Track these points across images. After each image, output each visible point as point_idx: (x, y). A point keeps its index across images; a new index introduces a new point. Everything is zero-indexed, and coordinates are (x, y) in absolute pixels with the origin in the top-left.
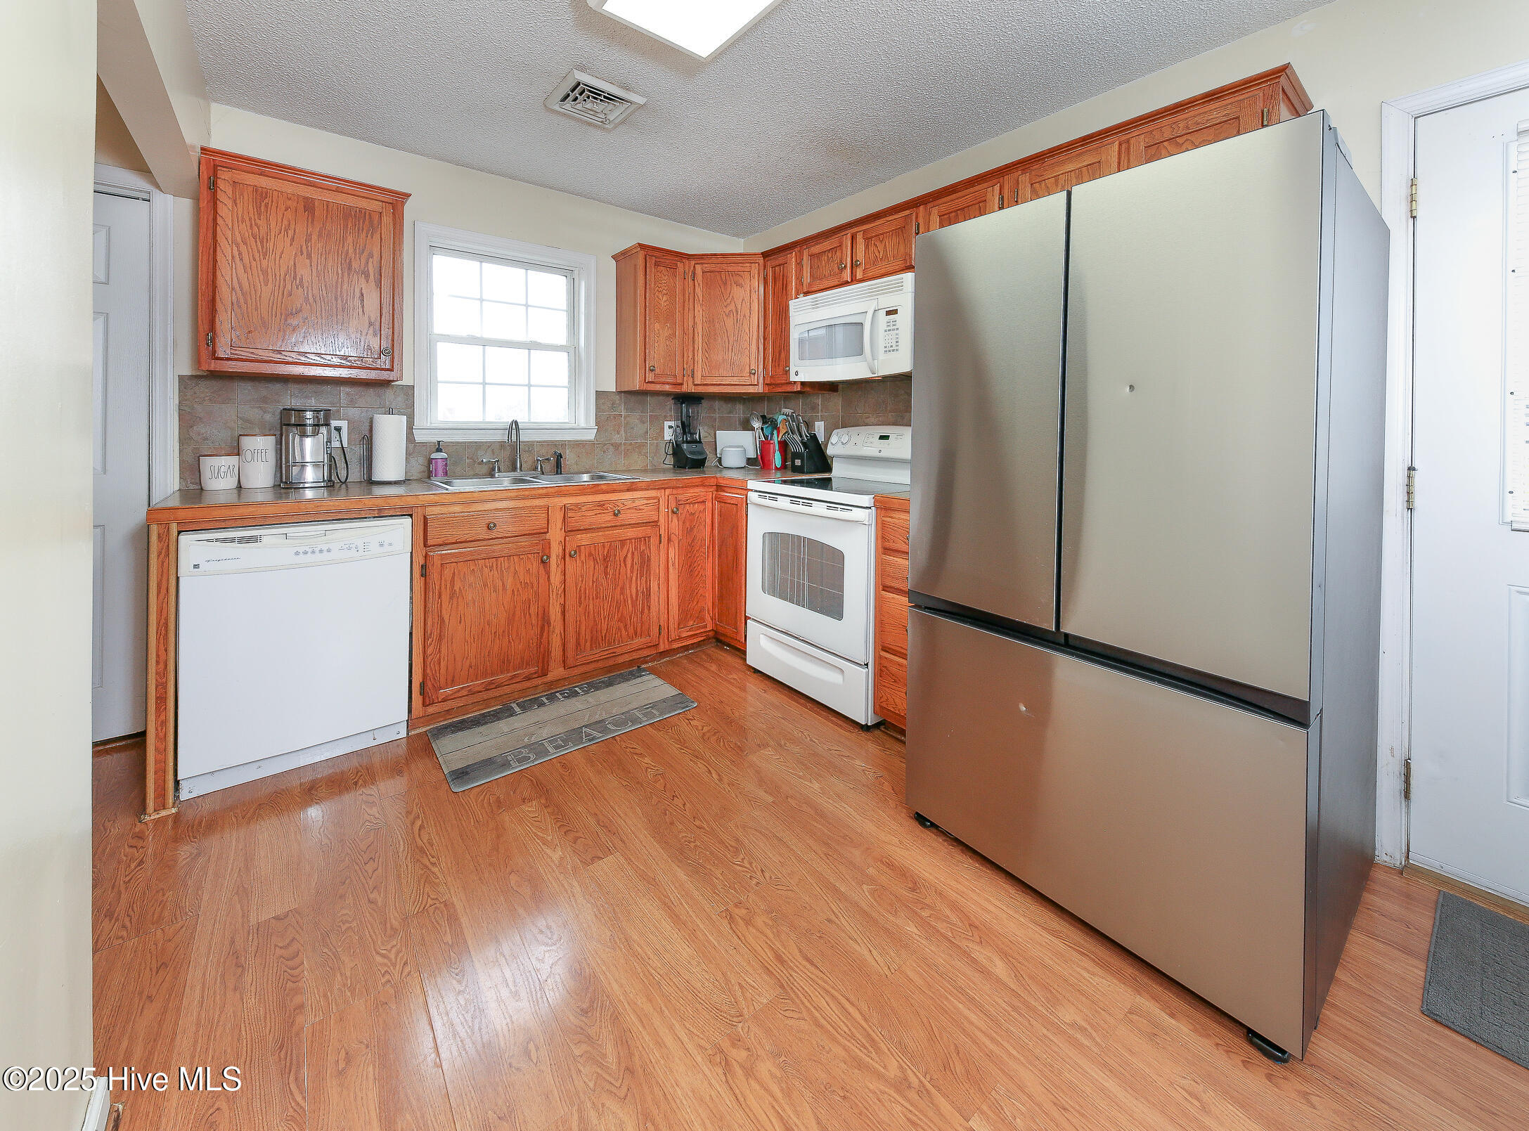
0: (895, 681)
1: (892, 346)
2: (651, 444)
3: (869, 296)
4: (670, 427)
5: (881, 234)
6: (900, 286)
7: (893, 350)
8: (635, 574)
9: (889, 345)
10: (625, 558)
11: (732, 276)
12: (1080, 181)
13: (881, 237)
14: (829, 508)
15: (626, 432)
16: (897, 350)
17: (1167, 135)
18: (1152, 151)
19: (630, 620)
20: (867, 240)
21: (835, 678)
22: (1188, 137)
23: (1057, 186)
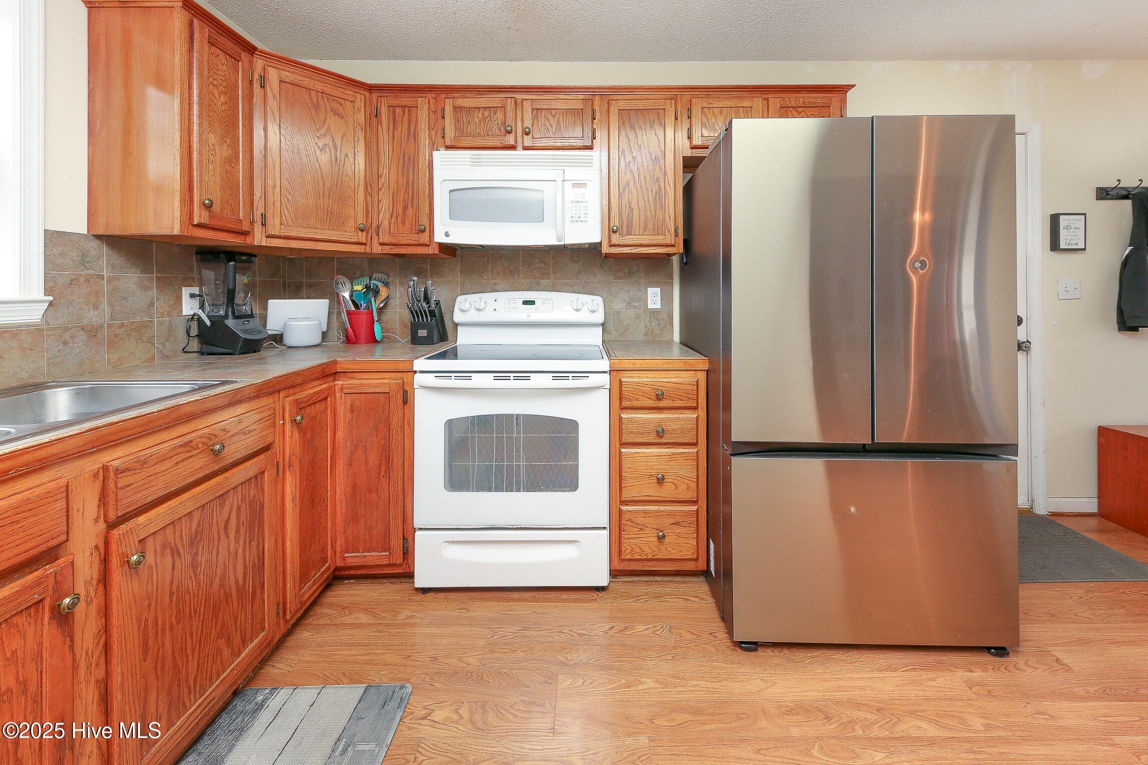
0: (641, 529)
1: (579, 217)
2: (161, 324)
3: (553, 166)
4: (192, 296)
5: (554, 109)
6: (589, 163)
7: (582, 221)
8: (241, 543)
9: (578, 215)
10: (227, 523)
11: (328, 100)
12: (738, 117)
13: (554, 112)
14: (555, 378)
15: (111, 305)
16: (586, 221)
17: (793, 104)
18: (783, 111)
19: (236, 624)
20: (536, 111)
21: (569, 552)
22: (804, 109)
23: (721, 115)
